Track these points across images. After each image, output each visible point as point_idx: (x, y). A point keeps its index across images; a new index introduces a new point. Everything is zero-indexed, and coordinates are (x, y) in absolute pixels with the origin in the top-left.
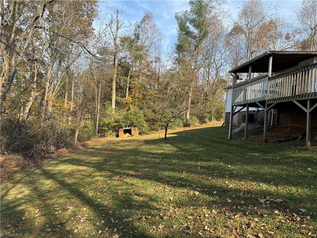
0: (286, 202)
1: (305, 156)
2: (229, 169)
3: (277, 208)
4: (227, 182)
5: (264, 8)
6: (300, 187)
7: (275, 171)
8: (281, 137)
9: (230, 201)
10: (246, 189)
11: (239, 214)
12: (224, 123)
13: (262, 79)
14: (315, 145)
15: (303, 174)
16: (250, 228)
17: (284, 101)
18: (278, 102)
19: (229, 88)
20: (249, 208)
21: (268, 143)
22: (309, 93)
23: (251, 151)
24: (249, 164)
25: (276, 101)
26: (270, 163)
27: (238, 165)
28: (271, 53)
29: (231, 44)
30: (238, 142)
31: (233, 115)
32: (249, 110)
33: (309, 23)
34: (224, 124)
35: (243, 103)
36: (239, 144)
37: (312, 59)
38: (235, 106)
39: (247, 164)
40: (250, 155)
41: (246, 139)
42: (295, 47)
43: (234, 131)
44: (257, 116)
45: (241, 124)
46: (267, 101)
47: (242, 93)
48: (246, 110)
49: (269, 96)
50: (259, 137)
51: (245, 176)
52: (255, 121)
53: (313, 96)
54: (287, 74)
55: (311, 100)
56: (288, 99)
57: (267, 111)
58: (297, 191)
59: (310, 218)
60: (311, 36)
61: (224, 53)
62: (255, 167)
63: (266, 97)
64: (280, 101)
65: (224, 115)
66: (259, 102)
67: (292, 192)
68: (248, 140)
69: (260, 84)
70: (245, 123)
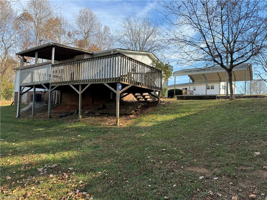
0: (59, 165)
1: (77, 126)
2: (12, 147)
3: (52, 173)
4: (9, 160)
5: (51, 6)
6: (71, 151)
7: (54, 141)
8: (63, 113)
9: (10, 178)
10: (27, 163)
11: (17, 188)
12: (13, 102)
13: (46, 65)
14: (85, 117)
15: (75, 140)
16: (26, 198)
17: (64, 84)
18: (59, 85)
19: (17, 69)
20: (28, 179)
21: (52, 119)
22: (81, 80)
23: (36, 127)
24: (33, 139)
25: (57, 84)
26: (51, 135)
27: (23, 141)
28: (53, 45)
29: (20, 28)
30: (25, 120)
31: (21, 94)
32: (36, 91)
33: (84, 28)
34: (14, 104)
35: (30, 84)
36: (25, 121)
37: (83, 55)
38: (23, 86)
39: (31, 139)
40: (35, 131)
41: (33, 116)
42: (75, 44)
43: (23, 110)
44: (44, 96)
45: (30, 103)
46: (50, 84)
47: (29, 75)
48: (33, 91)
49: (52, 80)
50: (44, 114)
51: (28, 150)
52: (42, 100)
53: (83, 82)
54: (65, 64)
55: (81, 85)
56: (67, 83)
57: (51, 92)
58: (69, 154)
59: (75, 173)
60: (85, 38)
61: (14, 35)
62: (38, 141)
63: (50, 80)
64: (60, 85)
65: (13, 94)
66: (44, 84)
67: (65, 156)
68: (35, 117)
69: (45, 69)
70: (32, 102)
